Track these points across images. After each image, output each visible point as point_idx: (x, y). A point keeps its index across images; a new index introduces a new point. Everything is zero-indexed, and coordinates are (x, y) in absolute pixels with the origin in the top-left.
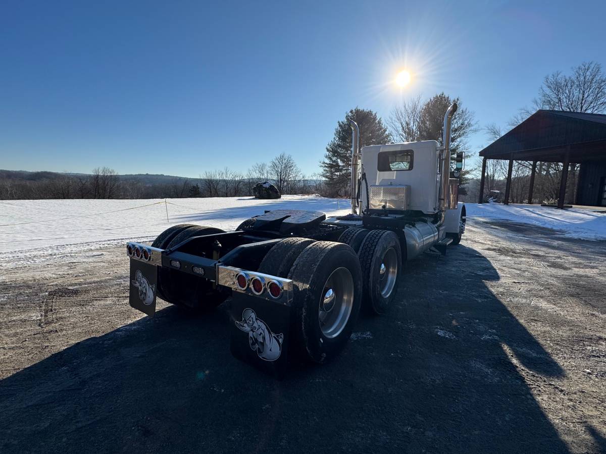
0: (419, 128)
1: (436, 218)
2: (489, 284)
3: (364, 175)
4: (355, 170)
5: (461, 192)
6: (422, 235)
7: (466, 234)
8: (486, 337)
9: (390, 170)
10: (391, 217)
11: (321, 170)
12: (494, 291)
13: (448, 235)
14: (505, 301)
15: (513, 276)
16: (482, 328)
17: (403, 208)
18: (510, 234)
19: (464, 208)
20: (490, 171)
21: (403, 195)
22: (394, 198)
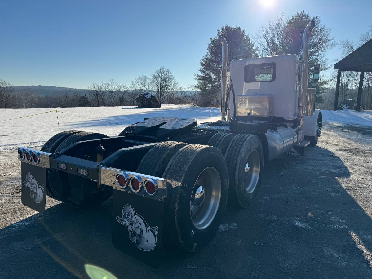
0: (282, 43)
1: (295, 123)
2: (340, 180)
3: (231, 86)
4: (224, 81)
5: (318, 100)
6: (282, 139)
7: (322, 137)
8: (337, 227)
9: (255, 81)
10: (255, 122)
11: (196, 82)
12: (344, 186)
13: (307, 138)
14: (354, 195)
15: (362, 173)
16: (333, 218)
17: (266, 114)
18: (361, 137)
19: (320, 114)
20: (344, 81)
21: (266, 103)
22: (258, 106)
